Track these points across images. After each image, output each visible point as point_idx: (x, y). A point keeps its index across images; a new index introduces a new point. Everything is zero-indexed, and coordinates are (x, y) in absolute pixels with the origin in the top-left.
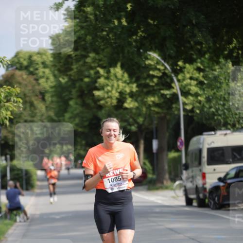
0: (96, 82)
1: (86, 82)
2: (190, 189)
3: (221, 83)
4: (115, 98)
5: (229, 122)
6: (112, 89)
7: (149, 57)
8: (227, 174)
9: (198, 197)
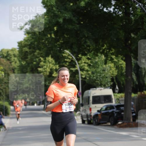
0: (39, 64)
1: (34, 64)
2: (84, 115)
3: (99, 65)
4: (48, 72)
5: (103, 84)
6: (47, 67)
7: (65, 52)
8: (102, 108)
9: (88, 120)
